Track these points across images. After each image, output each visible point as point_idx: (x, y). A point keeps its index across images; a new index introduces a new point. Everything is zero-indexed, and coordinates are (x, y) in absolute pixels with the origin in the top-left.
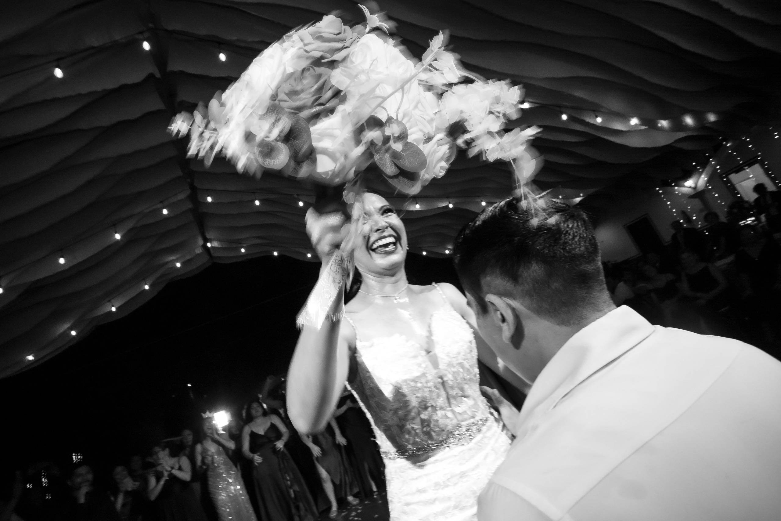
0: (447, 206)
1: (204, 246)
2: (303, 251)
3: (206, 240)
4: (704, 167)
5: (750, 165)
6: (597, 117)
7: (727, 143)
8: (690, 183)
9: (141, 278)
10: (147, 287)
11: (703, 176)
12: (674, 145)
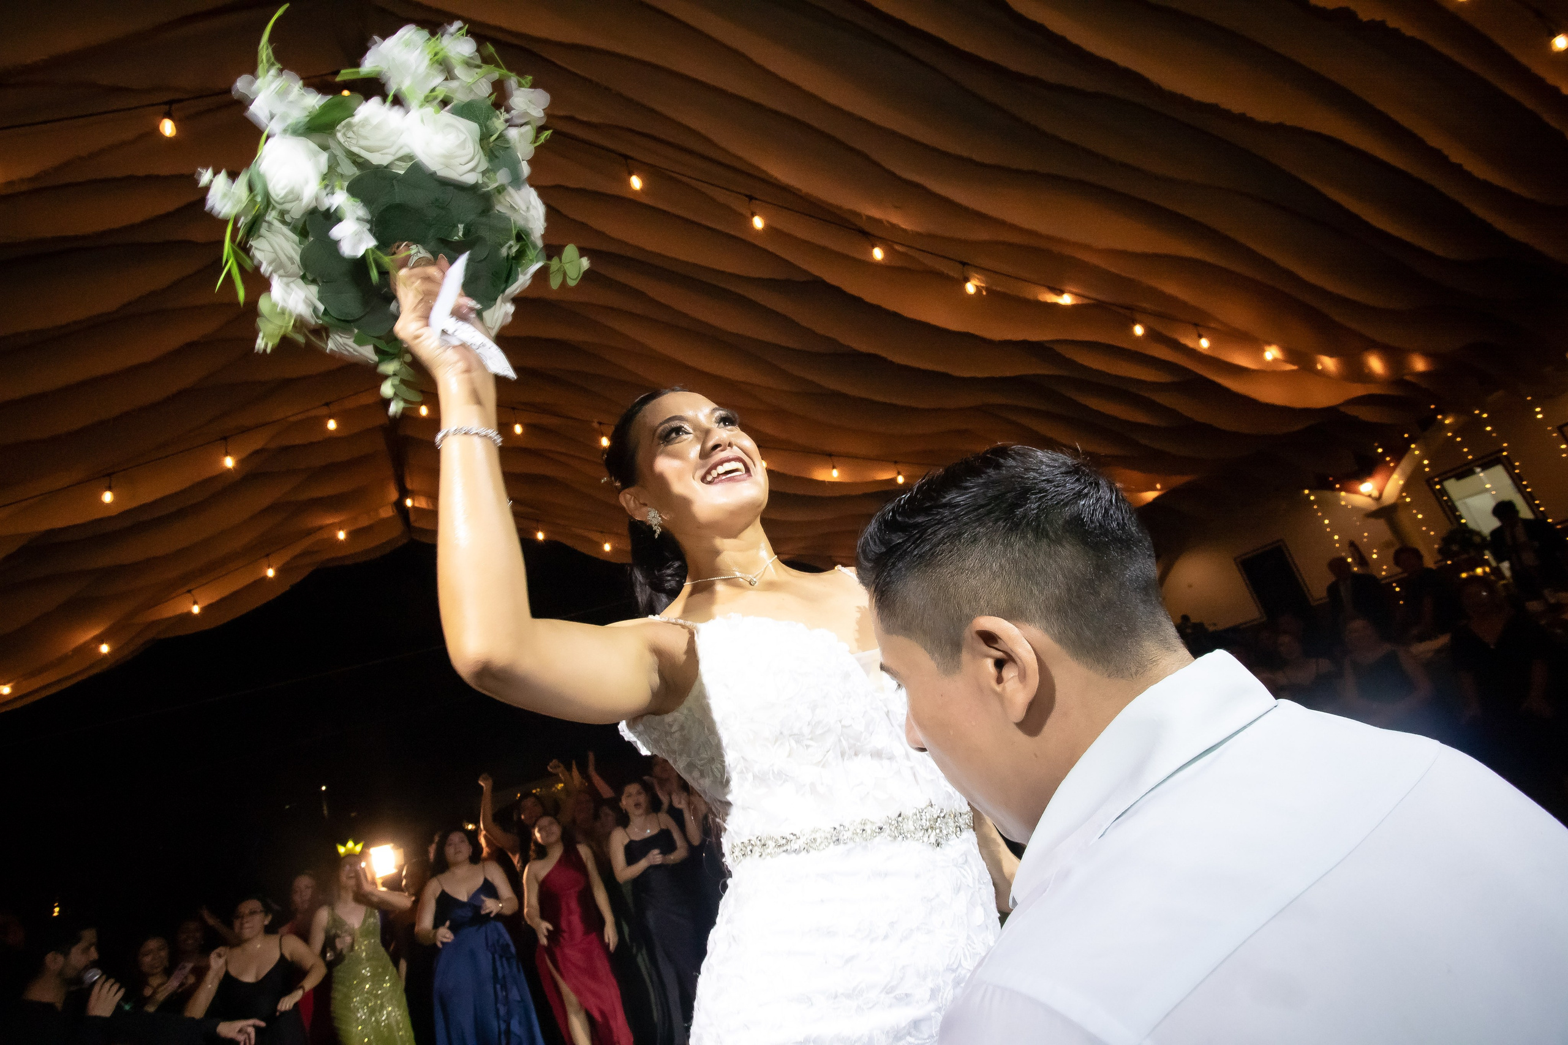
0: (894, 480)
1: (399, 505)
2: (595, 536)
3: (404, 493)
4: (1398, 459)
5: (1485, 467)
6: (1200, 336)
7: (1445, 418)
8: (1368, 487)
9: (262, 550)
10: (271, 573)
11: (1395, 476)
12: (1342, 409)
